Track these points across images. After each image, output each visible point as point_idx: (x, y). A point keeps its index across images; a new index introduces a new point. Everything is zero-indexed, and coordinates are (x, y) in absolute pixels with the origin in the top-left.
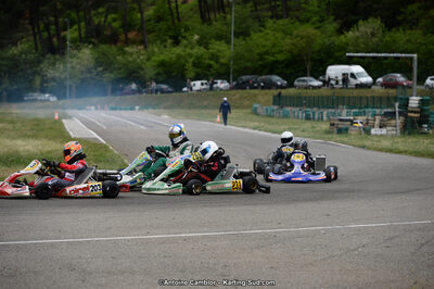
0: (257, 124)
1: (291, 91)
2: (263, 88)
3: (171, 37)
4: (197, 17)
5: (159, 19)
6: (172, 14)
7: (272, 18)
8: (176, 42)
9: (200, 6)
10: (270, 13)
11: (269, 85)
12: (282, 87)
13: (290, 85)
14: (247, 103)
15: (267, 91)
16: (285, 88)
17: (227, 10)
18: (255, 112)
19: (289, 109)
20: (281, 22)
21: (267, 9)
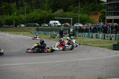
0: (32, 36)
1: (41, 27)
2: (33, 26)
3: (9, 13)
4: (16, 8)
5: (6, 8)
6: (9, 7)
7: (35, 9)
8: (11, 14)
9: (17, 5)
10: (35, 7)
11: (35, 26)
12: (38, 26)
13: (41, 26)
14: (29, 30)
15: (34, 27)
16: (39, 26)
17: (24, 6)
18: (31, 33)
19: (40, 32)
20: (38, 10)
21: (34, 6)
